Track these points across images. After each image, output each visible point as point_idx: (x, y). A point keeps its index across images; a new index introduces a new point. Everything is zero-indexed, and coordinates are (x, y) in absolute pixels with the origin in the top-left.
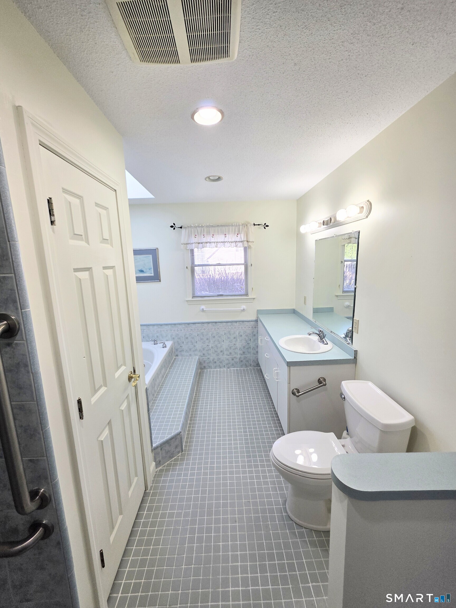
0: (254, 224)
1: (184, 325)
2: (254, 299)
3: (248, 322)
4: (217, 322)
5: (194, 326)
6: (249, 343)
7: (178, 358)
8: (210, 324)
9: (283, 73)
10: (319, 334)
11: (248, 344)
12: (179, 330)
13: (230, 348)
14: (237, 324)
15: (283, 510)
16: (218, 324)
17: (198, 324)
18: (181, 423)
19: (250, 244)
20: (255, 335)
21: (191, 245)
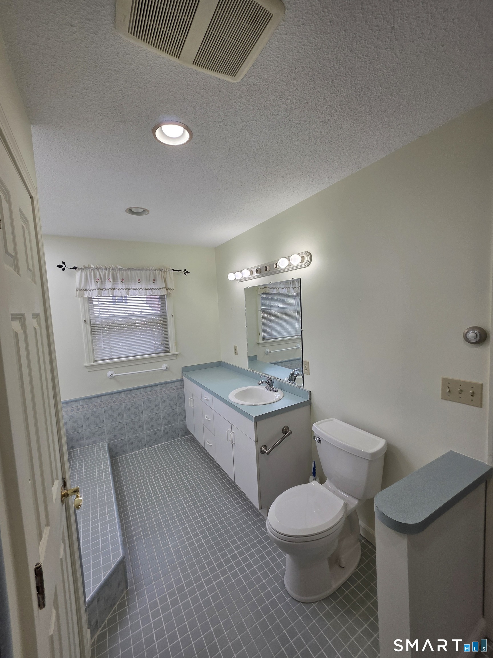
0: (173, 269)
1: (82, 401)
2: (177, 354)
3: (172, 383)
4: (131, 389)
5: (98, 401)
6: (175, 409)
7: (74, 451)
8: (123, 394)
9: (272, 115)
10: (268, 382)
11: (173, 409)
12: (74, 409)
13: (152, 419)
14: (158, 387)
15: (284, 596)
16: (133, 391)
17: (104, 397)
18: (120, 544)
19: (169, 291)
20: (181, 398)
21: (90, 293)
